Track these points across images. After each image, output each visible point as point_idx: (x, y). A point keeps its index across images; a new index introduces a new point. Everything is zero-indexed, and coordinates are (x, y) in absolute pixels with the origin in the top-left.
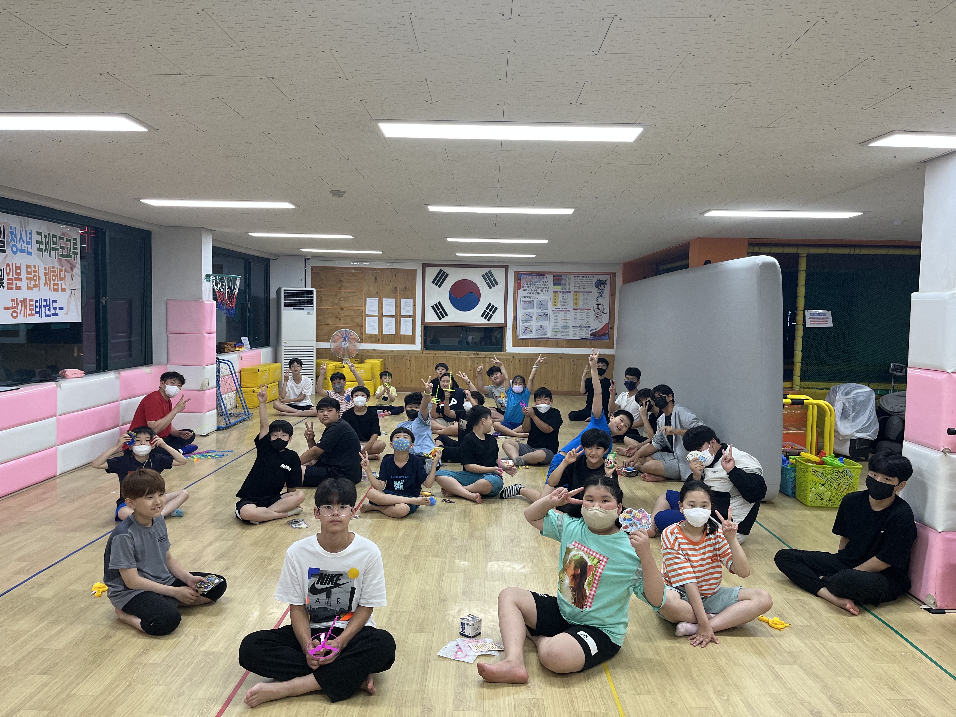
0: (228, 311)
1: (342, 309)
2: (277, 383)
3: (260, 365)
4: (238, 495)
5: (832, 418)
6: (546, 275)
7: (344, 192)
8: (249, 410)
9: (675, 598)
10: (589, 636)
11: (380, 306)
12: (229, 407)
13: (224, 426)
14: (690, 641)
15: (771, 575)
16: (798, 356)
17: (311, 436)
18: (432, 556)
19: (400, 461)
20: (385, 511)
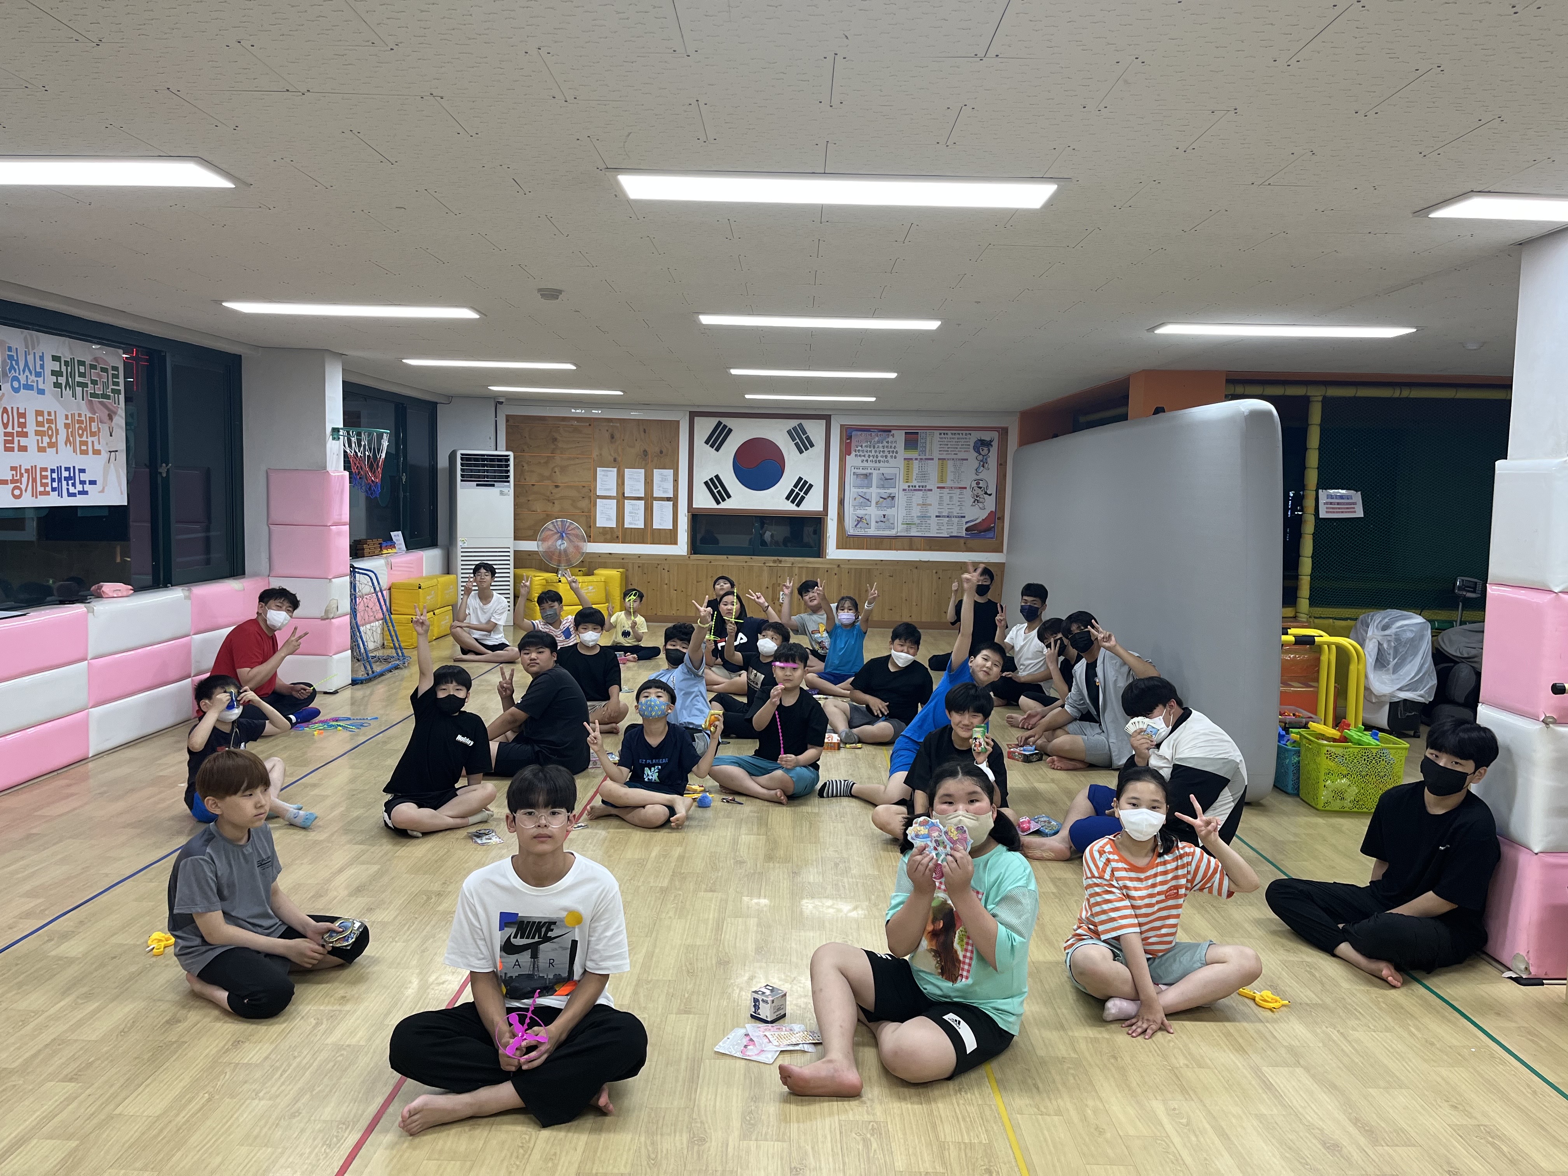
0: (369, 489)
1: (557, 486)
2: (450, 607)
3: (422, 577)
4: (386, 790)
5: (1361, 667)
6: (893, 432)
7: (560, 292)
8: (404, 651)
9: (1104, 957)
10: (962, 1022)
11: (620, 483)
12: (371, 646)
13: (363, 678)
14: (1127, 1029)
15: (1258, 922)
16: (1306, 566)
17: (508, 692)
18: (706, 891)
19: (652, 734)
20: (628, 817)
